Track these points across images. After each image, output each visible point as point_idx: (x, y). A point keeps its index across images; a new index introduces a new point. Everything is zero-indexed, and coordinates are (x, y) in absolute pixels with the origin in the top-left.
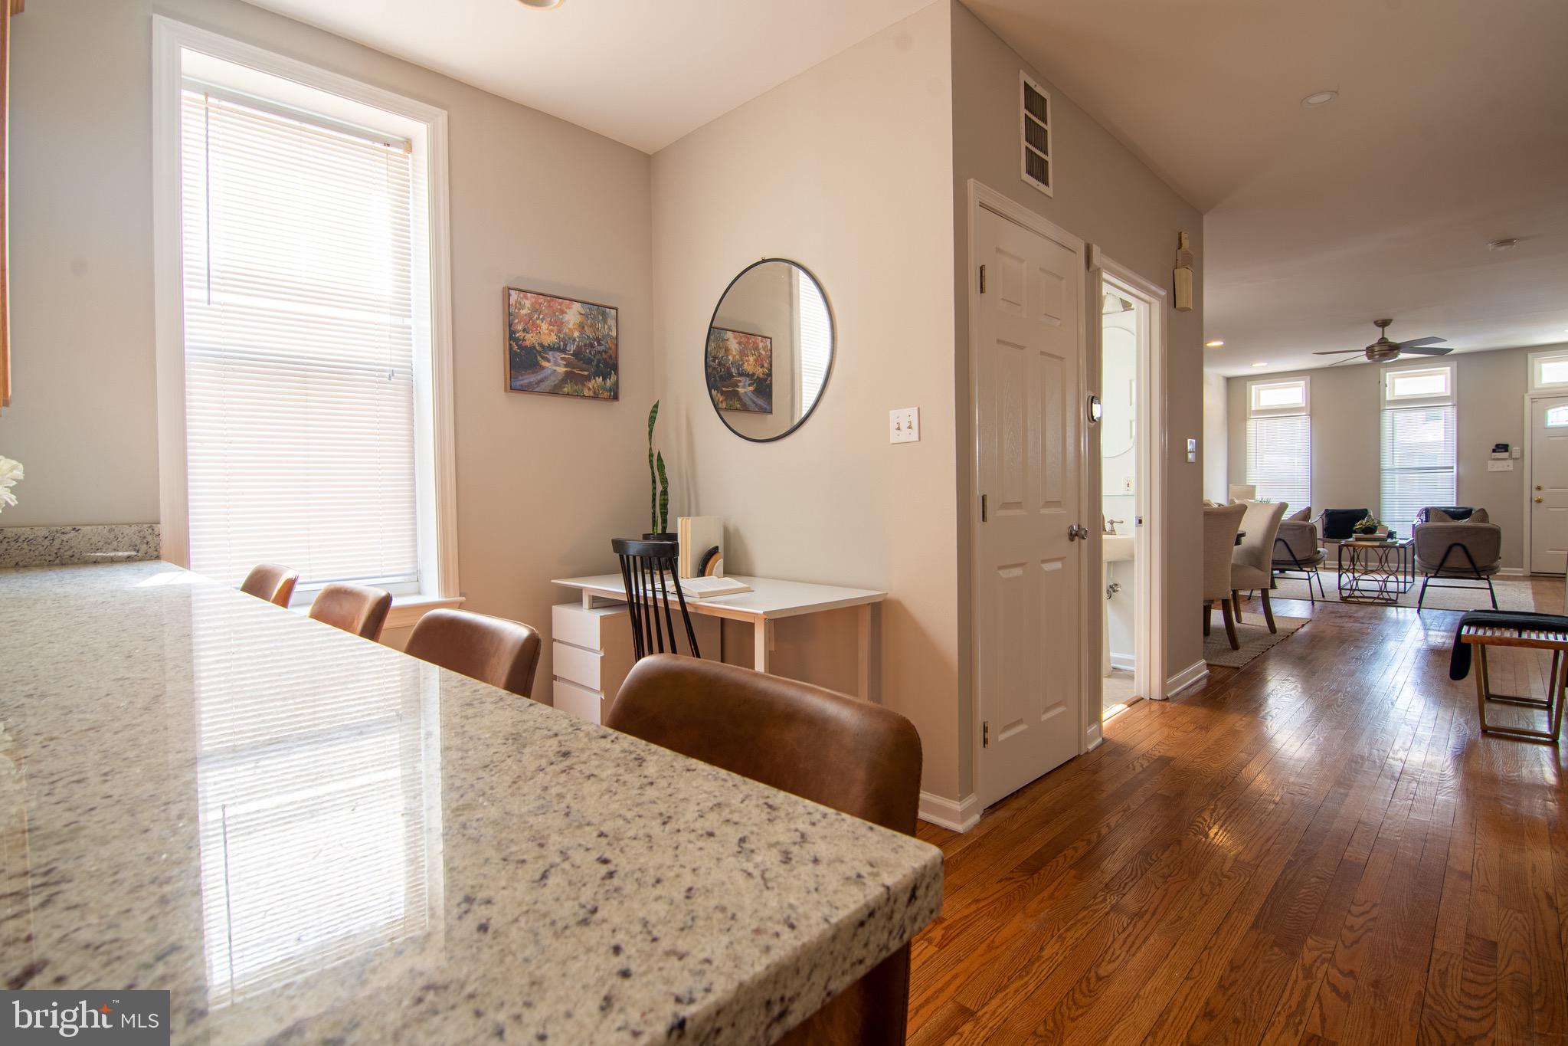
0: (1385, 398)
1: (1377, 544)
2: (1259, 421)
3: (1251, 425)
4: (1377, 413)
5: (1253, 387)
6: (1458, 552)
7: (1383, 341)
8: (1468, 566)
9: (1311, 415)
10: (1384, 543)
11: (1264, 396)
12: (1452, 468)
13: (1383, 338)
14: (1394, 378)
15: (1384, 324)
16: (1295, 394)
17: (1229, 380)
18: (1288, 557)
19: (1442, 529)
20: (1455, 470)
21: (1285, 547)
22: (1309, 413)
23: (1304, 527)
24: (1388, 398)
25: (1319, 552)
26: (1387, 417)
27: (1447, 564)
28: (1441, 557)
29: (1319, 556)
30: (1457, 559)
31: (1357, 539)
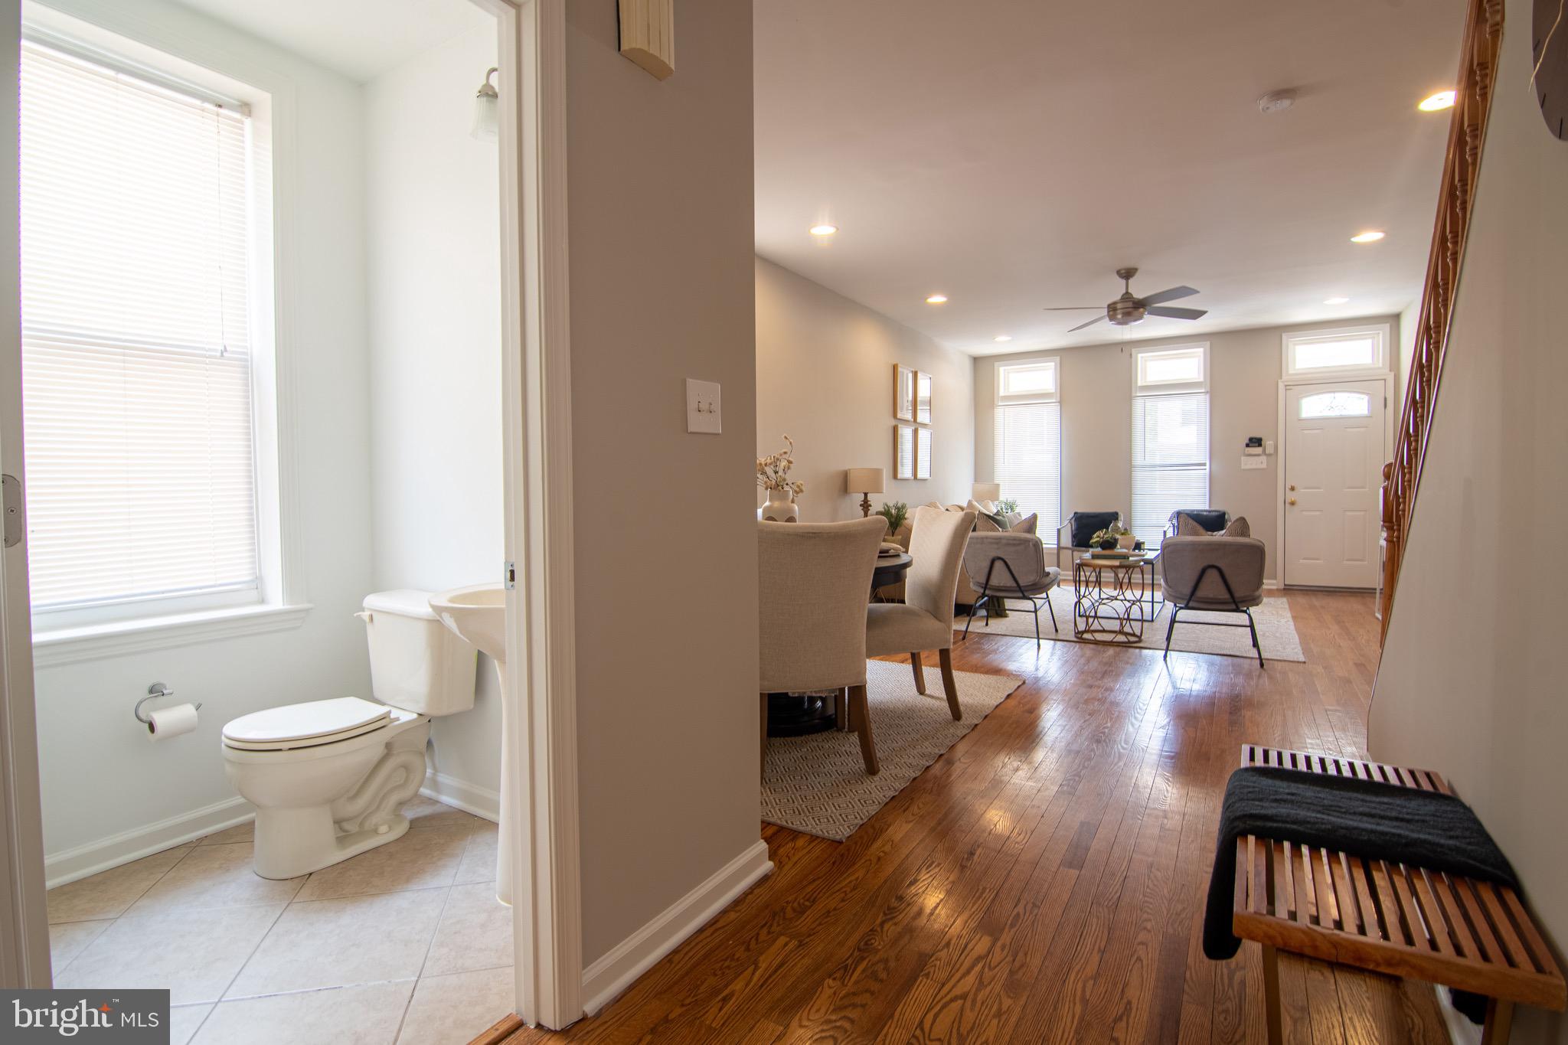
0: (1136, 383)
1: (1116, 563)
2: (1007, 408)
3: (999, 413)
4: (1129, 399)
5: (1002, 369)
6: (1212, 576)
7: (1127, 297)
8: (1226, 596)
9: (1060, 402)
10: (1125, 562)
11: (1012, 380)
12: (1204, 465)
13: (1127, 293)
14: (1146, 361)
15: (1127, 274)
16: (1044, 377)
17: (976, 360)
18: (1011, 583)
19: (1193, 544)
20: (1208, 467)
21: (1005, 568)
22: (1058, 399)
23: (1027, 541)
24: (1140, 384)
25: (1048, 574)
26: (1138, 405)
27: (1200, 593)
28: (1192, 584)
29: (1047, 580)
30: (1212, 586)
31: (1094, 557)
